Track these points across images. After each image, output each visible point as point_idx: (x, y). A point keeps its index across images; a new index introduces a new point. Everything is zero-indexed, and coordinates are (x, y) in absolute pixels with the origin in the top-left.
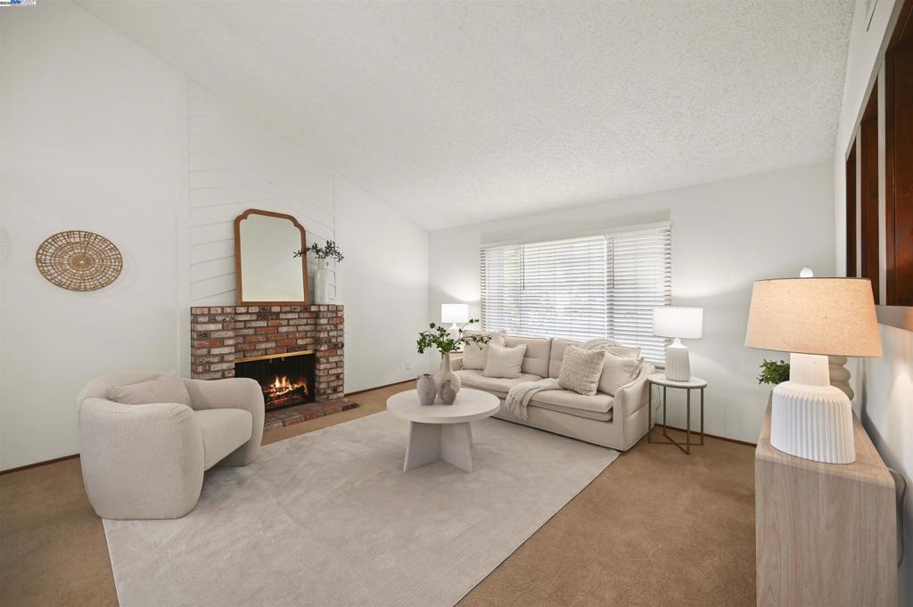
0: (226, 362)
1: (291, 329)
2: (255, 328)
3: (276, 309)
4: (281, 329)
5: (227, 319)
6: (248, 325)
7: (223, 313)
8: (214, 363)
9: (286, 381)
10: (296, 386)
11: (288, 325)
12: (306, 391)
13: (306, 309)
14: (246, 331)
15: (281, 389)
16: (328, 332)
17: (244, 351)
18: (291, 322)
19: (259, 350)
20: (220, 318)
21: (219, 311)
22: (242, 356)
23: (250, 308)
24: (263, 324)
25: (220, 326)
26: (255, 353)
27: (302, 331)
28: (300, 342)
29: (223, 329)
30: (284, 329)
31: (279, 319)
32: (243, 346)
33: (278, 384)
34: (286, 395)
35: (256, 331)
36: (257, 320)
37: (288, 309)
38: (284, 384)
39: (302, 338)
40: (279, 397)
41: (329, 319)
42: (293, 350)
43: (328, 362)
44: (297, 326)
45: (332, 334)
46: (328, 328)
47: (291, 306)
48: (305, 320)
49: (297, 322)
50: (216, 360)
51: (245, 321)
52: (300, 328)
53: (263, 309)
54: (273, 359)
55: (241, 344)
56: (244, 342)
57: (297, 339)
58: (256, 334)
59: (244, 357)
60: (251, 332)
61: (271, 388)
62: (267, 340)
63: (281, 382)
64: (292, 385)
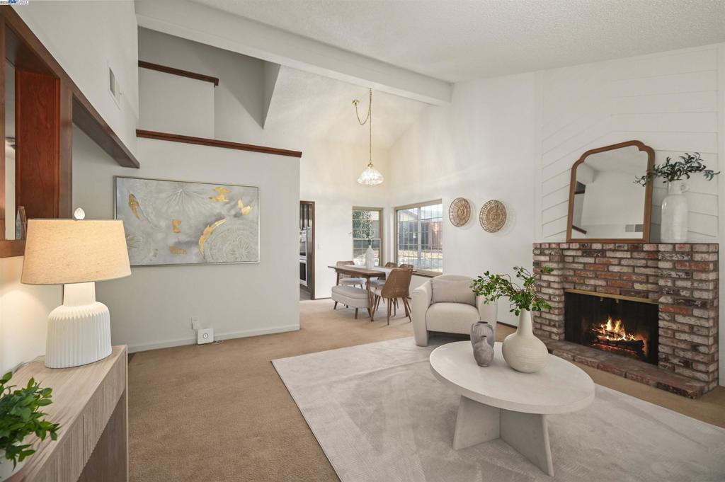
0: (552, 288)
1: (625, 270)
2: (584, 264)
3: (597, 246)
4: (612, 268)
5: (553, 253)
6: (576, 260)
7: (550, 248)
8: (544, 287)
9: (621, 326)
10: (632, 337)
11: (619, 264)
12: (645, 349)
13: (637, 247)
14: (575, 266)
15: (612, 334)
16: (674, 280)
17: (575, 283)
18: (623, 262)
19: (587, 285)
20: (547, 252)
21: (547, 246)
22: (573, 287)
23: (571, 244)
24: (591, 260)
25: (547, 258)
26: (584, 287)
27: (641, 274)
28: (638, 286)
29: (550, 261)
30: (616, 269)
31: (606, 257)
32: (574, 278)
33: (609, 327)
34: (617, 343)
35: (584, 266)
36: (582, 256)
37: (611, 246)
38: (617, 329)
39: (641, 283)
40: (608, 342)
41: (675, 263)
42: (627, 293)
43: (673, 321)
44: (634, 267)
45: (680, 283)
46: (674, 274)
47: (615, 243)
48: (644, 262)
49: (631, 262)
50: (545, 284)
51: (574, 257)
52: (637, 270)
53: (583, 246)
54: (604, 298)
55: (572, 276)
56: (575, 275)
57: (634, 282)
58: (584, 269)
59: (575, 288)
60: (581, 267)
61: (600, 328)
62: (597, 277)
63: (613, 325)
64: (627, 334)
